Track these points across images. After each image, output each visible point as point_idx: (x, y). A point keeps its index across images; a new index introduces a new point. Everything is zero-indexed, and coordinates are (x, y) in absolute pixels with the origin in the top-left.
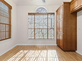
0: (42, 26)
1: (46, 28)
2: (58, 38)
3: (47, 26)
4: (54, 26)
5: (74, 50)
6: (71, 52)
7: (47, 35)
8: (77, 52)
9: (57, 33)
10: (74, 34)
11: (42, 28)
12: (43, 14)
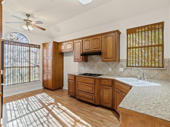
0: (20, 63)
1: (26, 66)
2: (45, 78)
3: (28, 63)
4: (39, 63)
5: (61, 87)
6: (59, 90)
7: (28, 76)
8: (64, 88)
9: (43, 72)
10: (61, 73)
11: (20, 66)
12: (22, 44)
